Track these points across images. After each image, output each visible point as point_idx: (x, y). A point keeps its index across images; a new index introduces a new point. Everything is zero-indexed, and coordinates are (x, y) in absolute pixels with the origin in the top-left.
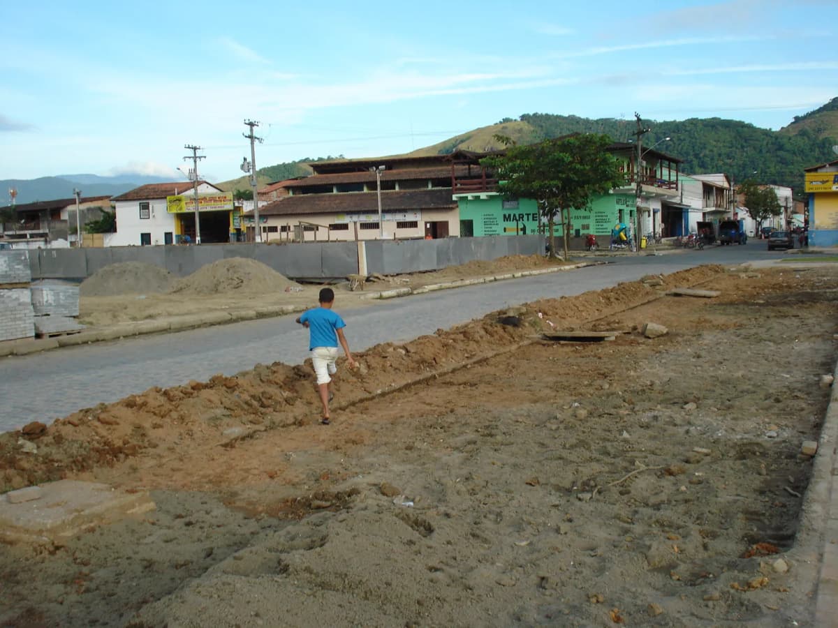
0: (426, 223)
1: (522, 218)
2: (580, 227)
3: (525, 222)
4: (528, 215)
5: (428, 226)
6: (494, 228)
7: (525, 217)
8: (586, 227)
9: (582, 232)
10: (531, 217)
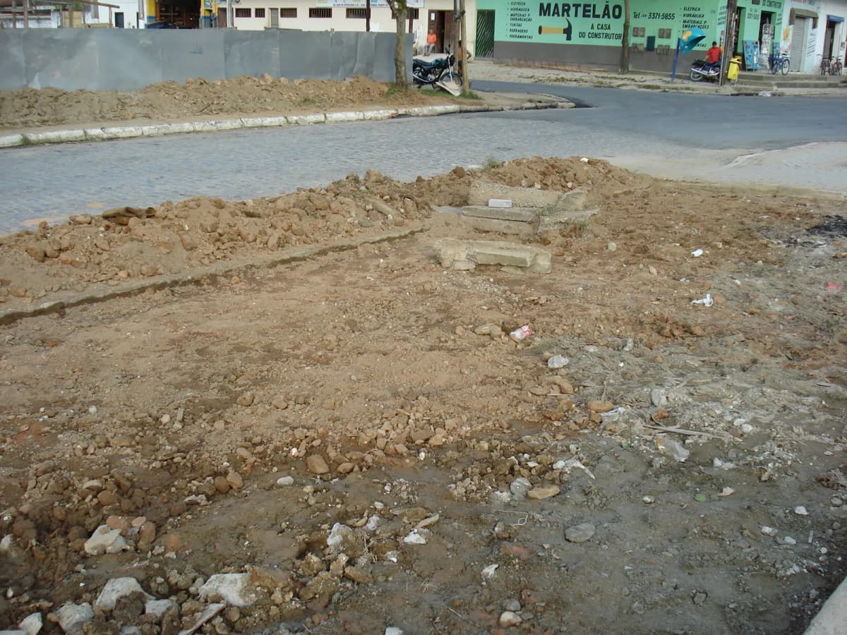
0: (430, 12)
1: (568, 11)
2: (656, 34)
3: (572, 19)
4: (577, 6)
5: (433, 17)
6: (525, 25)
7: (573, 10)
8: (665, 34)
9: (659, 42)
10: (580, 10)
